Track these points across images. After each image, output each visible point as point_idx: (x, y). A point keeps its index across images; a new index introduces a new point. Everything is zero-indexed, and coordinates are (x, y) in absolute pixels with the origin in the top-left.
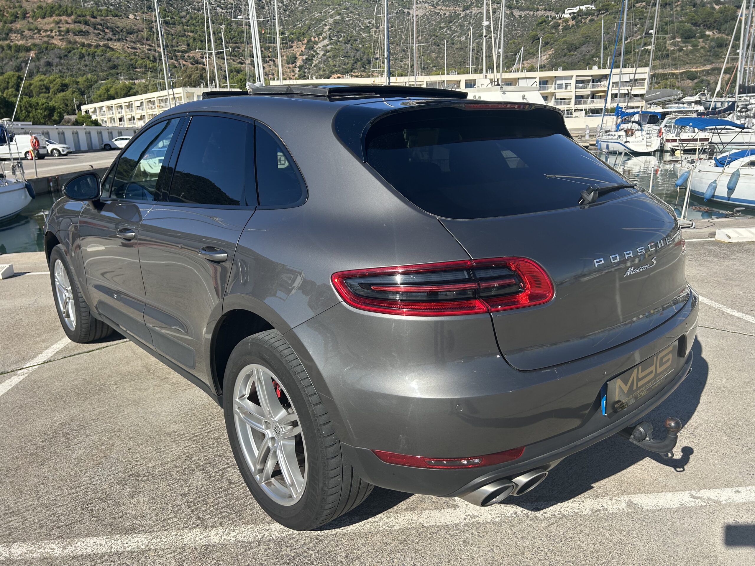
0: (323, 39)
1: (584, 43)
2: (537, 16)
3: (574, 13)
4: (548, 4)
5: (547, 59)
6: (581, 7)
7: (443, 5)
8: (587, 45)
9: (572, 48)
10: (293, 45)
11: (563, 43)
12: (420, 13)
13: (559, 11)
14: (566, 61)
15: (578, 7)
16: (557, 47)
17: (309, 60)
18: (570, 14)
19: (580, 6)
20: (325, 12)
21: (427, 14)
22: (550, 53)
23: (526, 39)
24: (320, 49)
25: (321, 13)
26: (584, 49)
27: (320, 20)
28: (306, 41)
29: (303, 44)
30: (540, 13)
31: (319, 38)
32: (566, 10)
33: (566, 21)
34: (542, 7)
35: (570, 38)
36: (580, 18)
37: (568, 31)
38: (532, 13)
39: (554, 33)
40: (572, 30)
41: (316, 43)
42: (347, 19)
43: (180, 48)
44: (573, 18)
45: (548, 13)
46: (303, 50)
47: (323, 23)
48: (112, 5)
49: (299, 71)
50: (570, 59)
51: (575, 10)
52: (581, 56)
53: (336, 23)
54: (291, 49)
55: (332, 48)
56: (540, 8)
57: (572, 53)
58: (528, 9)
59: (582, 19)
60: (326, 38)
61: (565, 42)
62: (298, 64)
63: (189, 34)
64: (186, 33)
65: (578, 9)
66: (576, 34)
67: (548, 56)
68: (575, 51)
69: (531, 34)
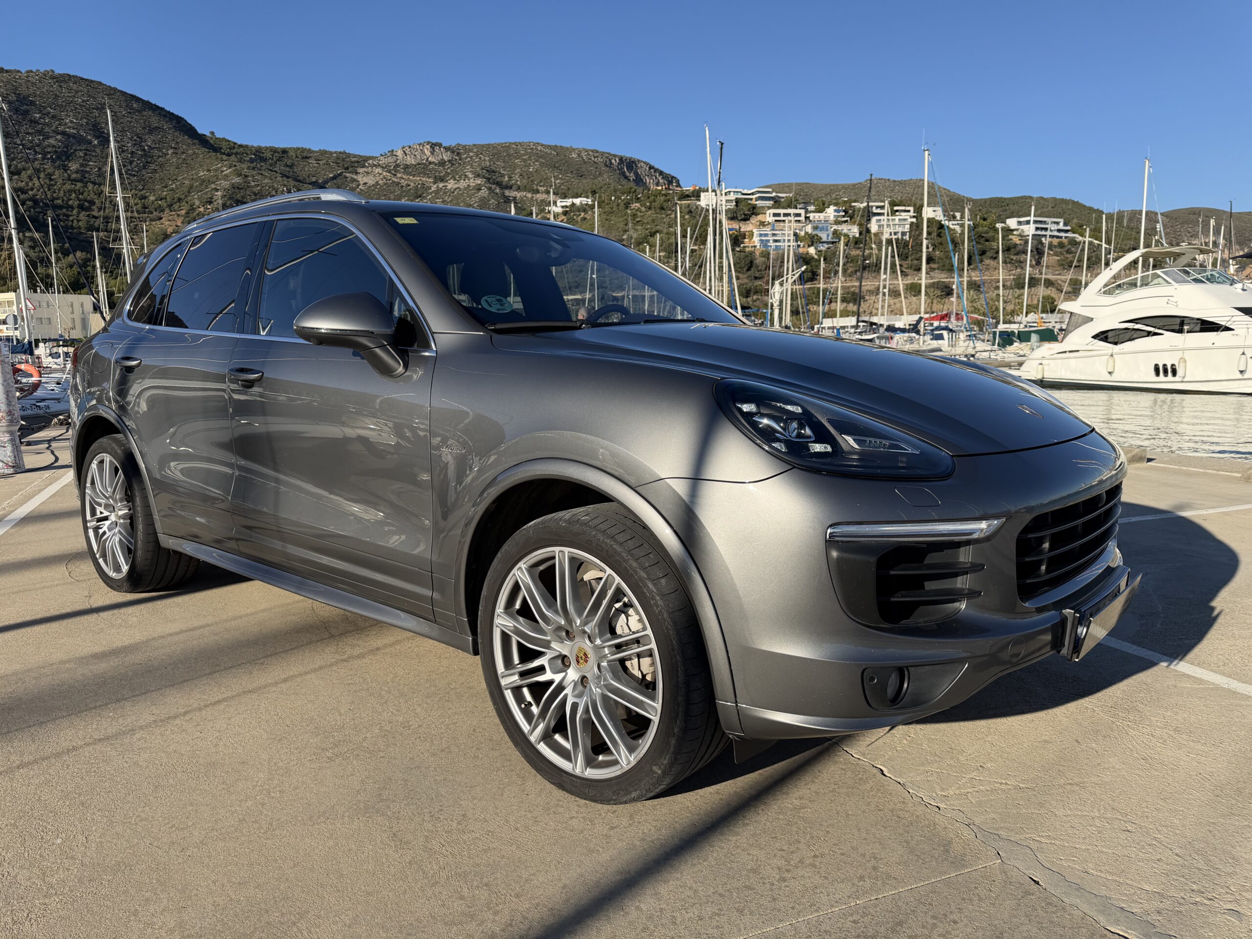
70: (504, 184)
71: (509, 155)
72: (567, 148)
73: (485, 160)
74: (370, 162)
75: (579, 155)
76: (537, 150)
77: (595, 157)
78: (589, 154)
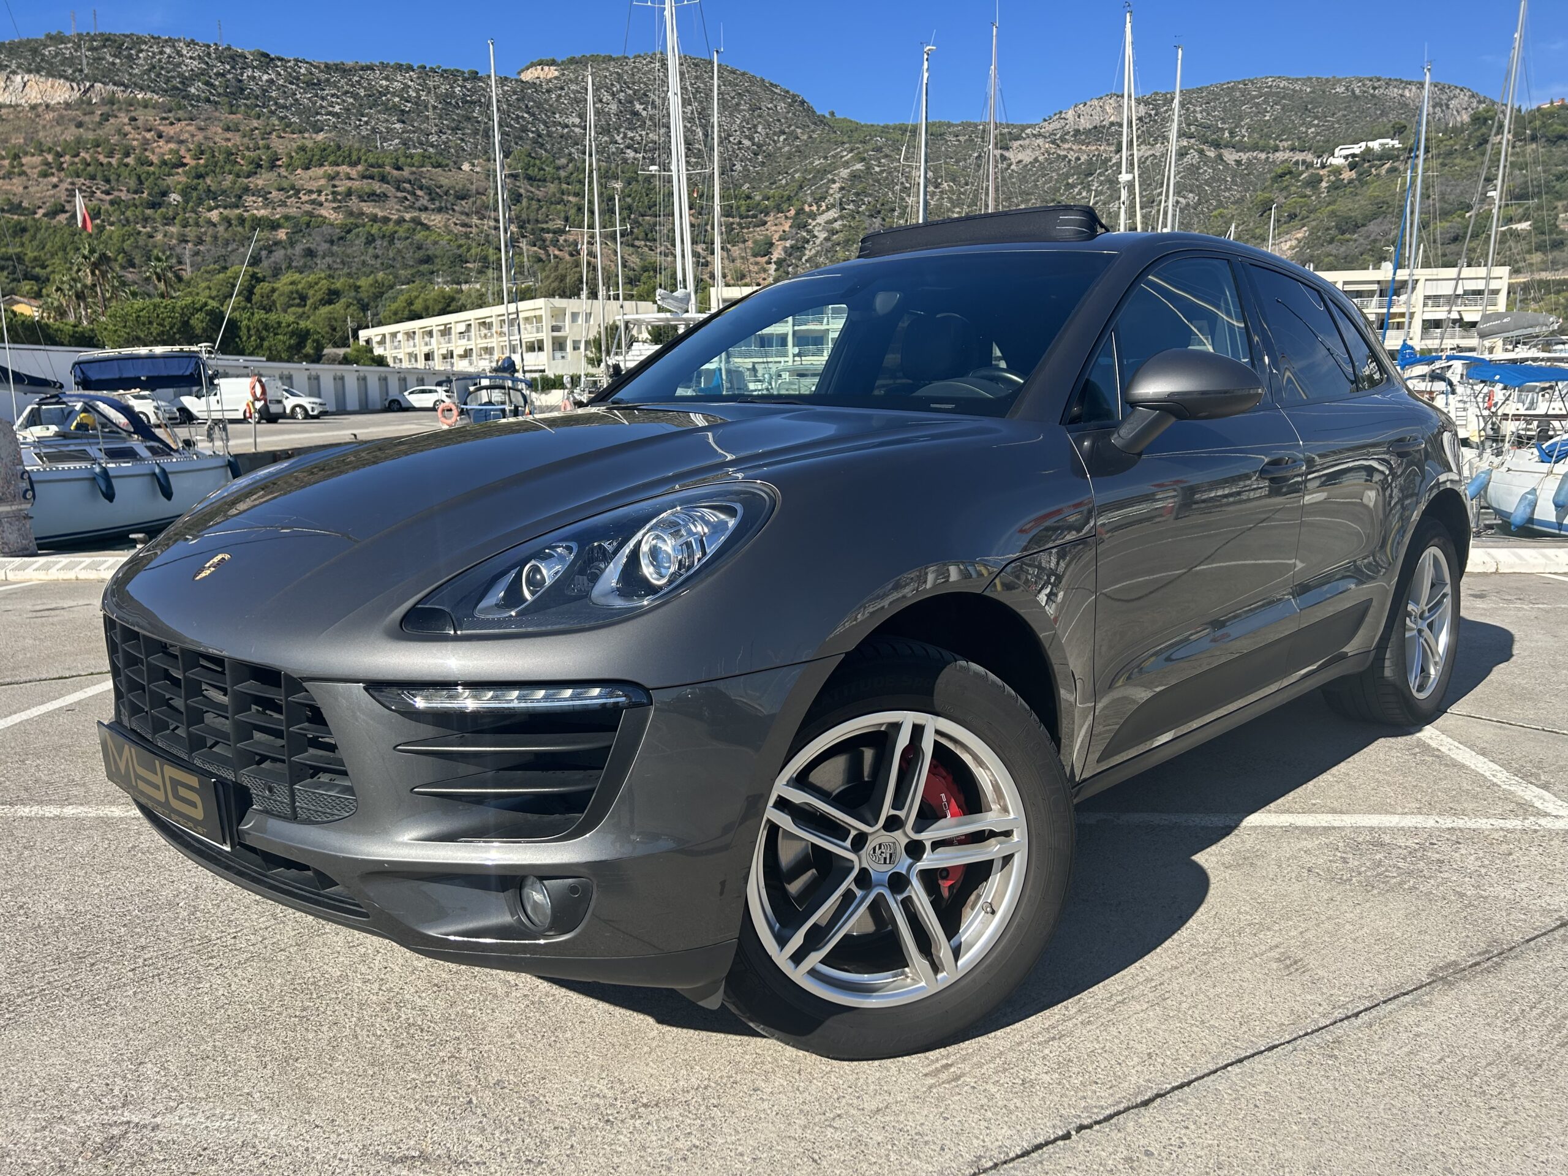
0: (828, 209)
1: (1374, 217)
2: (1274, 161)
3: (1354, 156)
4: (1299, 138)
5: (1292, 248)
6: (1371, 144)
7: (1074, 143)
8: (1380, 220)
9: (1348, 226)
10: (766, 219)
11: (1329, 217)
12: (1027, 157)
13: (1323, 152)
14: (1334, 252)
15: (1363, 144)
16: (1314, 223)
17: (797, 249)
18: (1346, 157)
19: (1368, 141)
20: (833, 156)
21: (1041, 158)
22: (1300, 235)
23: (1249, 209)
24: (820, 228)
25: (826, 158)
26: (1373, 227)
27: (823, 172)
28: (793, 212)
29: (786, 217)
30: (1280, 156)
31: (819, 207)
32: (1337, 150)
33: (1337, 171)
34: (1286, 144)
35: (1345, 206)
36: (1366, 165)
37: (1341, 192)
38: (1263, 156)
39: (1310, 197)
40: (1348, 190)
41: (813, 216)
42: (877, 169)
43: (551, 225)
44: (1352, 167)
45: (1299, 156)
46: (787, 229)
47: (829, 176)
48: (432, 146)
49: (776, 270)
50: (1343, 249)
51: (1357, 149)
52: (1366, 242)
53: (854, 176)
54: (762, 228)
55: (844, 226)
56: (1281, 145)
57: (1347, 236)
58: (1255, 148)
59: (1371, 167)
60: (833, 206)
61: (1333, 213)
62: (775, 257)
63: (571, 198)
64: (565, 197)
65: (1364, 147)
66: (1358, 198)
67: (1294, 242)
68: (1355, 232)
69: (1259, 198)
70: (1223, 143)
71: (1233, 101)
72: (1328, 81)
73: (1194, 111)
74: (1028, 131)
75: (1347, 89)
76: (1278, 87)
77: (1374, 88)
78: (1364, 85)
